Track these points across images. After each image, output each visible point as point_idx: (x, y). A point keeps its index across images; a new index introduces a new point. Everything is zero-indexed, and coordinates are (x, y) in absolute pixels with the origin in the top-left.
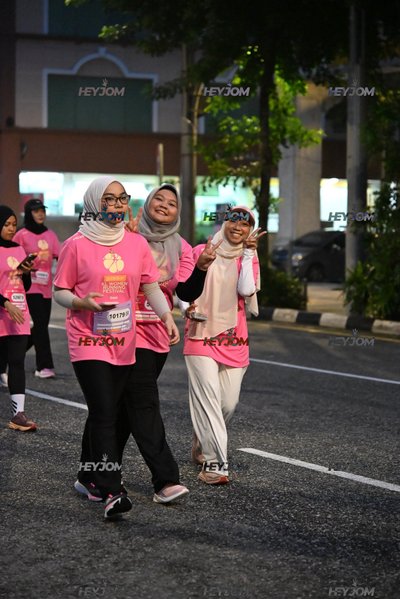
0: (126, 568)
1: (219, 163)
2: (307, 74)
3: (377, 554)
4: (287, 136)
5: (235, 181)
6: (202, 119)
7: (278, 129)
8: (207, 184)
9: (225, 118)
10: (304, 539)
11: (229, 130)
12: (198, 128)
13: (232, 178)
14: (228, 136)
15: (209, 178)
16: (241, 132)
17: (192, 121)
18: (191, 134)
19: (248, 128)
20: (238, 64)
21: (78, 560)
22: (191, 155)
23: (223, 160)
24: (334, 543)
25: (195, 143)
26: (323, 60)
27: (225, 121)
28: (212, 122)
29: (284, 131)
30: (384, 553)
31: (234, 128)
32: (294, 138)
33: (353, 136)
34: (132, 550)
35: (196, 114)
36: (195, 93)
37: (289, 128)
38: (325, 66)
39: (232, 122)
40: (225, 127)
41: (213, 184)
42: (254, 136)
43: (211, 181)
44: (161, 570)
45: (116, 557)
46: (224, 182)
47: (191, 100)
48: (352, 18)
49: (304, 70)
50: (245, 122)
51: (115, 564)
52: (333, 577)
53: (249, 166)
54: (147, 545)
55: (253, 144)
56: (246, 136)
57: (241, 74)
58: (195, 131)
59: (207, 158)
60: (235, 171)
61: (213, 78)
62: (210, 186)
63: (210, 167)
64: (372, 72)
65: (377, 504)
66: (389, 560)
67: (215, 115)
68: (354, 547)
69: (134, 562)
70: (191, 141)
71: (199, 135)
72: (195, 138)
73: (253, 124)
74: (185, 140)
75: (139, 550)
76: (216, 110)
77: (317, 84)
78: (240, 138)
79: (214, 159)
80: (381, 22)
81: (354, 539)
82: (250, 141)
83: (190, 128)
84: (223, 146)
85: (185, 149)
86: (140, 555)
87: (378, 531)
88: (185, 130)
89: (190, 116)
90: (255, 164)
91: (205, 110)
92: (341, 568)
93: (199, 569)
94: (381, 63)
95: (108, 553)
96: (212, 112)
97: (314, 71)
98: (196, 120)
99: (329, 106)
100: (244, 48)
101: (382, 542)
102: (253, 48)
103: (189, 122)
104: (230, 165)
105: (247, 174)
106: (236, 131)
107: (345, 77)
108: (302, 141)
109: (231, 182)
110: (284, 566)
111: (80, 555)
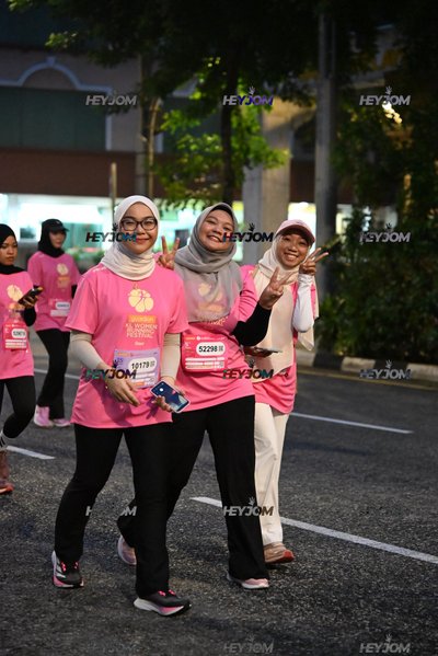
0: (65, 629)
1: (177, 185)
2: (272, 89)
3: (337, 612)
4: (251, 156)
5: (194, 205)
6: (160, 138)
7: (241, 149)
8: (163, 208)
9: (183, 136)
10: (259, 596)
11: (187, 149)
12: (155, 147)
13: (192, 201)
14: (187, 155)
15: (165, 201)
16: (201, 152)
17: (148, 140)
18: (146, 153)
19: (208, 146)
20: (199, 77)
21: (12, 620)
22: (146, 176)
23: (181, 182)
24: (292, 600)
25: (151, 163)
26: (291, 74)
27: (183, 140)
28: (170, 140)
29: (248, 151)
30: (345, 611)
31: (193, 147)
32: (258, 159)
33: (322, 157)
34: (72, 610)
35: (152, 131)
36: (151, 108)
37: (253, 147)
38: (293, 80)
39: (192, 141)
40: (183, 146)
41: (171, 207)
42: (215, 156)
43: (168, 204)
44: (102, 631)
45: (53, 617)
46: (182, 206)
47: (146, 116)
48: (322, 28)
49: (270, 85)
50: (205, 140)
51: (52, 624)
52: (288, 638)
53: (210, 189)
54: (88, 604)
55: (214, 165)
56: (207, 156)
57: (201, 88)
58: (151, 150)
59: (164, 180)
60: (194, 194)
61: (171, 91)
62: (167, 210)
63: (166, 189)
64: (343, 88)
65: (339, 559)
66: (349, 618)
67: (172, 133)
68: (312, 605)
69: (73, 622)
70: (147, 160)
71: (156, 155)
72: (151, 157)
73: (214, 143)
74: (140, 159)
75: (79, 609)
76: (174, 128)
77: (284, 99)
78: (200, 158)
79: (172, 180)
80: (353, 33)
81: (313, 596)
82: (210, 161)
83: (146, 146)
84: (181, 166)
85: (140, 170)
86: (79, 615)
87: (339, 586)
88: (139, 148)
89: (146, 133)
90: (216, 186)
91: (163, 127)
92: (297, 628)
93: (144, 630)
94: (353, 77)
95: (45, 613)
96: (169, 129)
97: (281, 85)
98: (152, 138)
99: (298, 124)
100: (205, 59)
101: (343, 598)
102: (215, 60)
103: (144, 139)
104: (188, 187)
105: (208, 198)
106: (195, 150)
107: (314, 93)
108: (267, 162)
109: (189, 206)
110: (236, 626)
111: (14, 615)
